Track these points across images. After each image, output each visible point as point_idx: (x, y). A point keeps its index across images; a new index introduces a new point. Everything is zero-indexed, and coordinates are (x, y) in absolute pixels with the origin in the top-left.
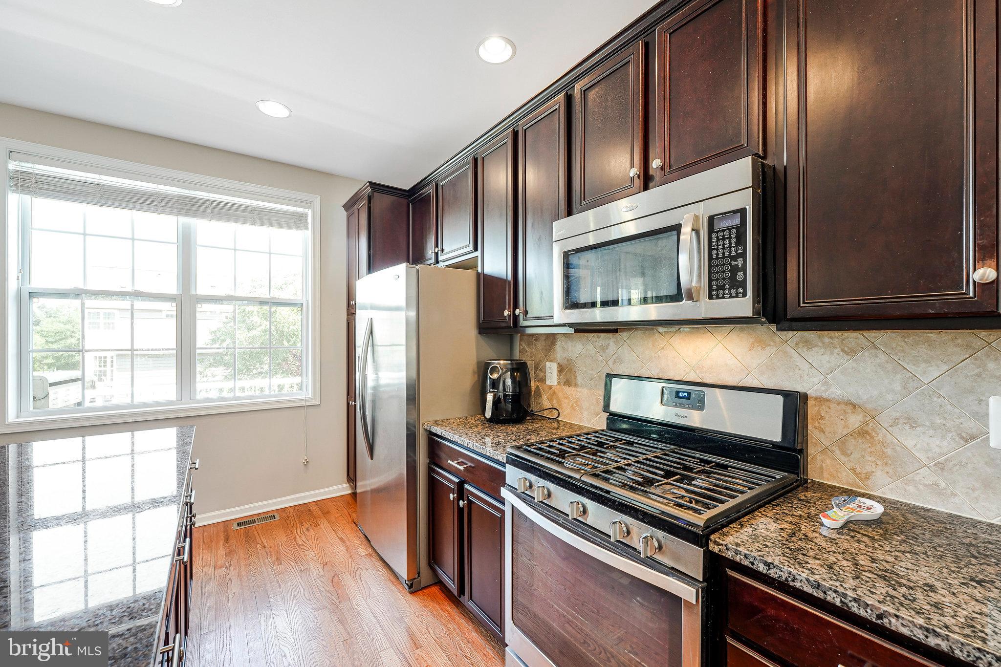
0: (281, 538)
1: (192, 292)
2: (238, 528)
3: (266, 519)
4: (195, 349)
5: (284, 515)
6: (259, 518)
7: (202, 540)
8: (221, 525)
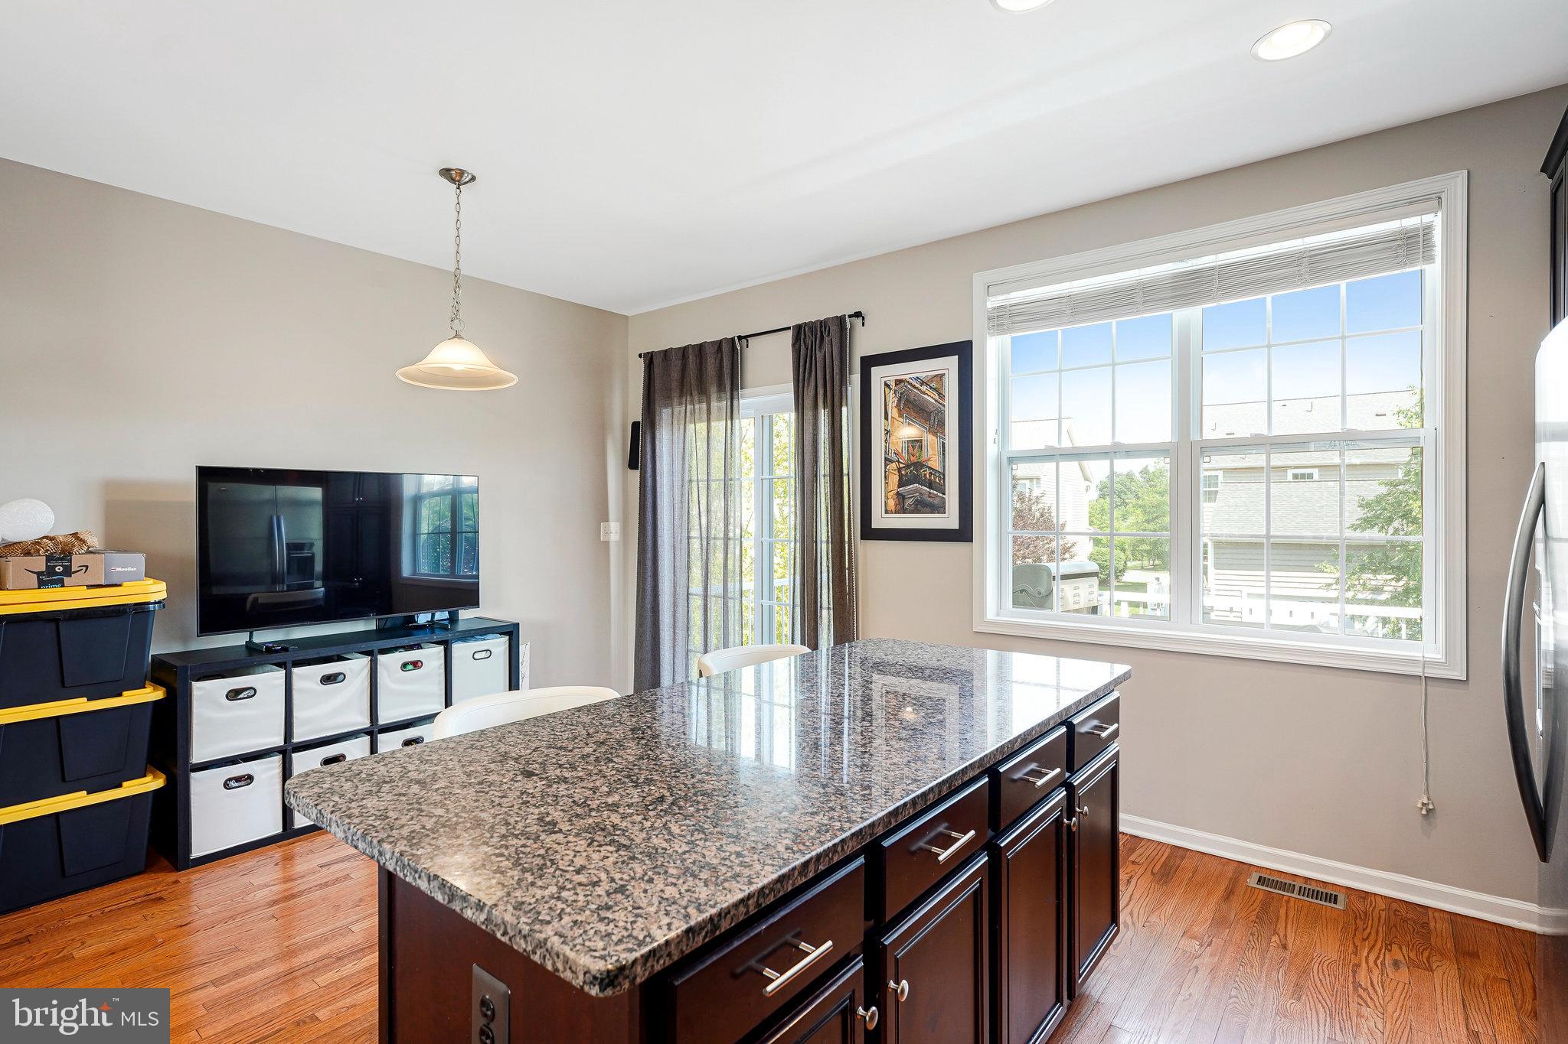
0: (1328, 947)
1: (1194, 437)
2: (1258, 886)
3: (1317, 895)
4: (1199, 535)
5: (1360, 906)
6: (1304, 886)
7: (1191, 875)
8: (1232, 867)
